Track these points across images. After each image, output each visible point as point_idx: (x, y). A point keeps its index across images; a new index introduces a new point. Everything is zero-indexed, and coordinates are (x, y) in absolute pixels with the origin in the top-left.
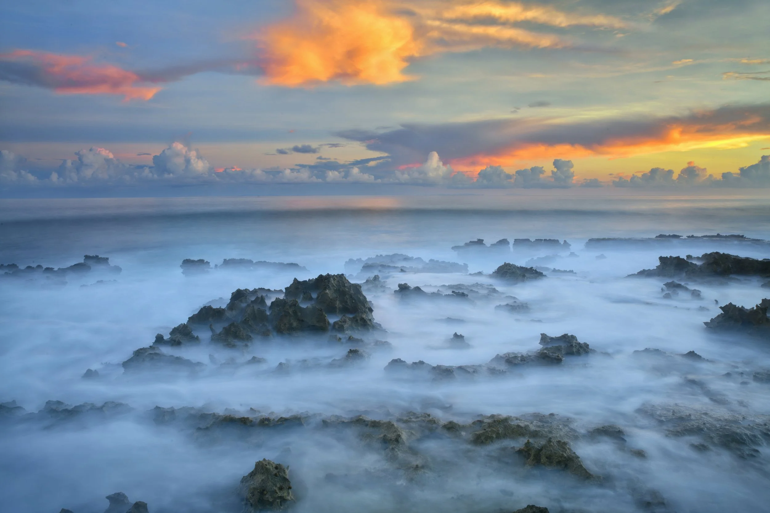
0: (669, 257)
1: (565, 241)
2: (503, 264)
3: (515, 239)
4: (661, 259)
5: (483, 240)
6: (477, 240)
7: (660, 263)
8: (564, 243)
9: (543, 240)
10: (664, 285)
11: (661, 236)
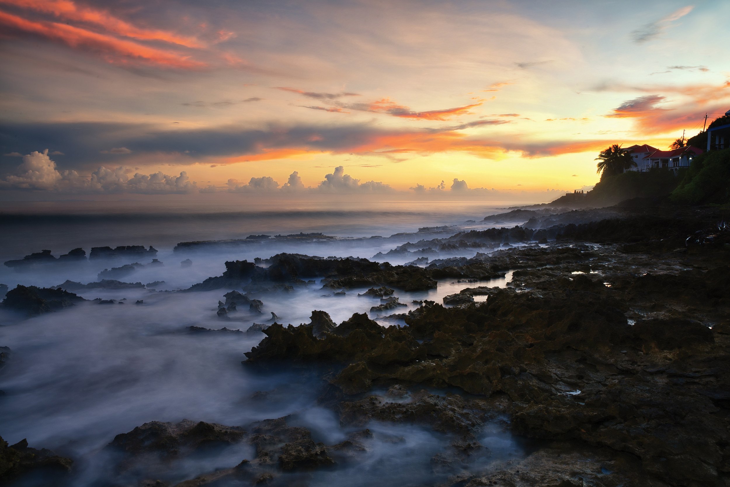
0: (236, 262)
1: (151, 247)
2: (16, 287)
3: (92, 248)
4: (227, 264)
5: (50, 251)
6: (42, 252)
7: (227, 269)
8: (150, 249)
9: (125, 247)
10: (224, 296)
11: (251, 237)
